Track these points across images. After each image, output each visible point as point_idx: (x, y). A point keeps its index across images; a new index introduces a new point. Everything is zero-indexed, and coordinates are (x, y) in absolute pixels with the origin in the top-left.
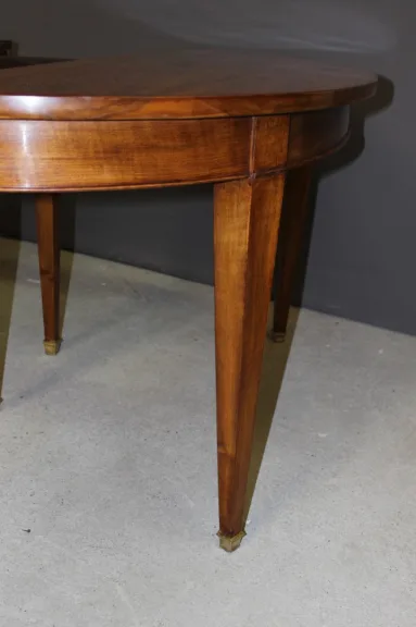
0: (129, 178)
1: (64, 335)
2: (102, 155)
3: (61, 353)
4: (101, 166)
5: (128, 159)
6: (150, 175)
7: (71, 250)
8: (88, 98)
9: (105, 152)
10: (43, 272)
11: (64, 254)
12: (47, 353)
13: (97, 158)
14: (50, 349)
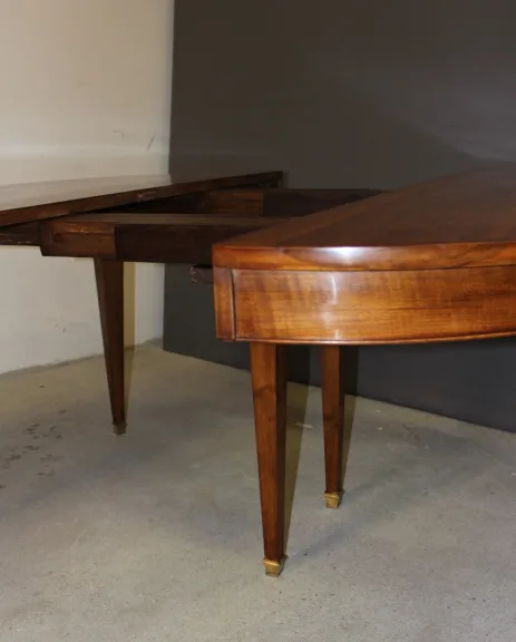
0: (477, 326)
1: (345, 487)
2: (450, 304)
3: (343, 507)
4: (449, 315)
5: (477, 307)
6: (498, 322)
7: (354, 393)
8: (443, 246)
9: (453, 301)
10: (326, 418)
11: (348, 398)
12: (328, 505)
13: (446, 307)
14: (331, 502)
